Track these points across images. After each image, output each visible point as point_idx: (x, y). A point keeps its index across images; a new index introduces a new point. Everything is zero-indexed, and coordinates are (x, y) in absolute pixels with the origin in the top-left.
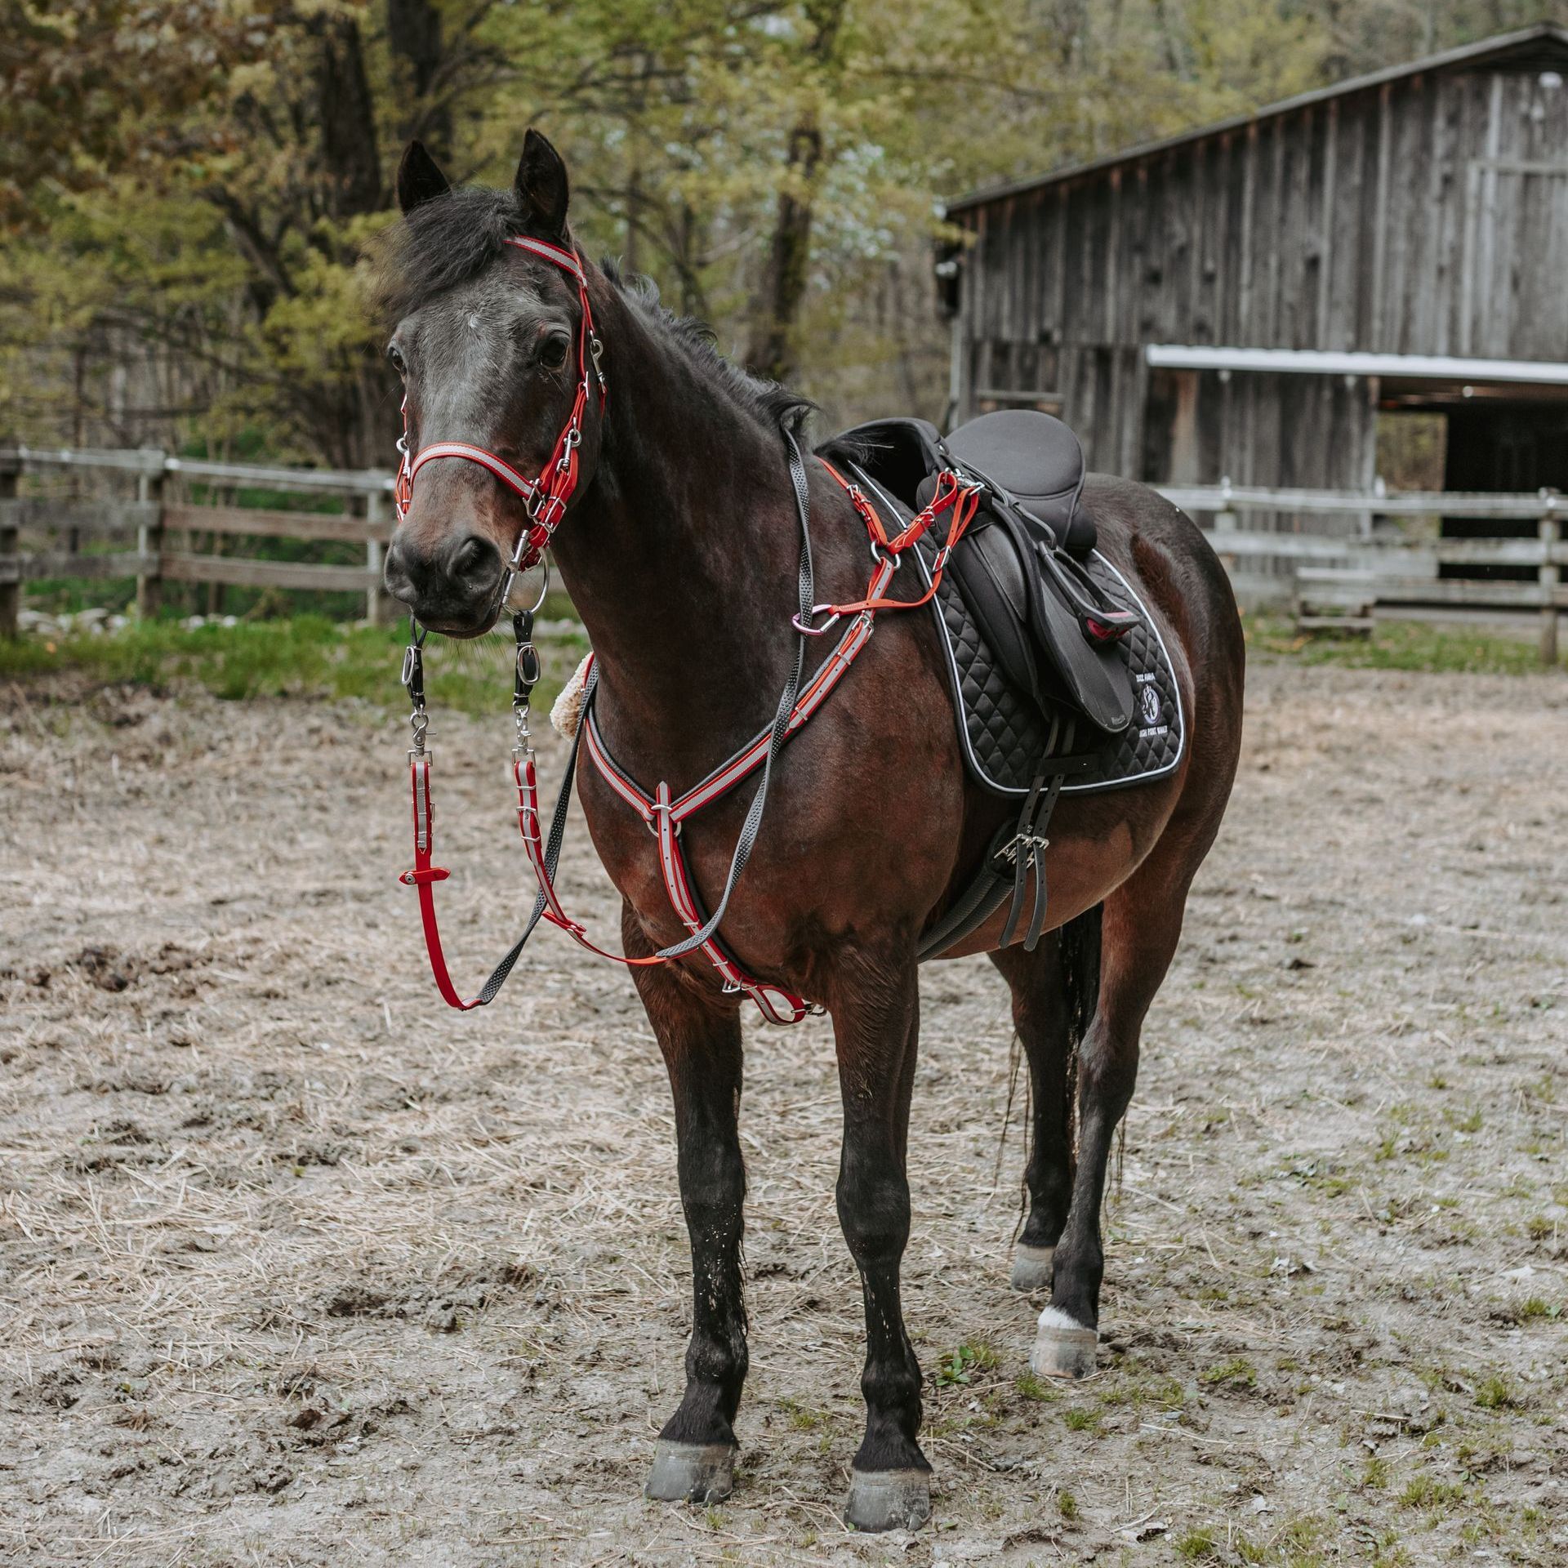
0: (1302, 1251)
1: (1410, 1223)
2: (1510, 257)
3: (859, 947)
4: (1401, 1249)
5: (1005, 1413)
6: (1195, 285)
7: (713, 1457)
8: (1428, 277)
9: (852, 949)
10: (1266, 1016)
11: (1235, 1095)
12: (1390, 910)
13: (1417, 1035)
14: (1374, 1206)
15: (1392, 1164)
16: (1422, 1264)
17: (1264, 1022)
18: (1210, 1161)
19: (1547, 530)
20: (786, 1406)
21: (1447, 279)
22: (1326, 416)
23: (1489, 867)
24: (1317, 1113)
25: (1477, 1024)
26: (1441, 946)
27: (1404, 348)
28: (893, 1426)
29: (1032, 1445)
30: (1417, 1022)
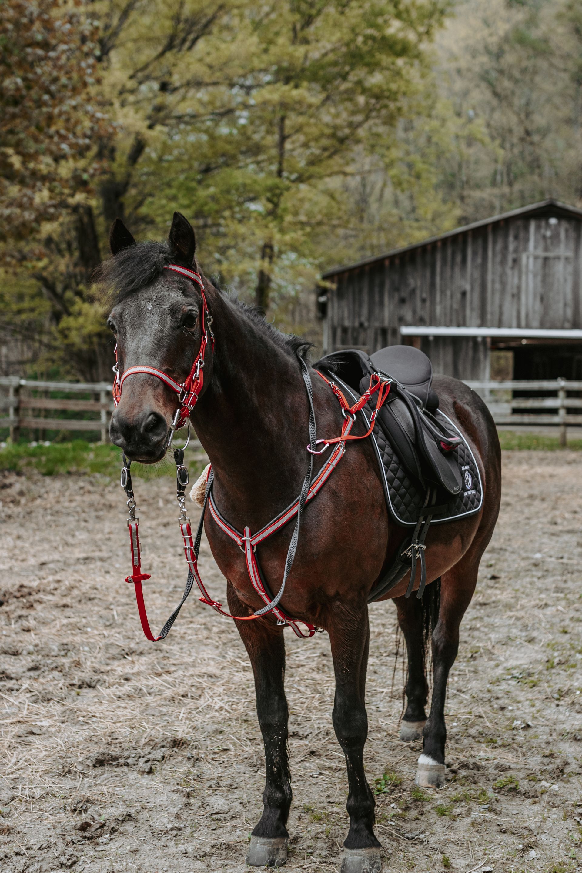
0: (524, 716)
1: (568, 699)
2: (540, 289)
3: (342, 602)
4: (567, 714)
5: (407, 809)
6: (419, 303)
7: (278, 844)
8: (508, 298)
9: (338, 603)
10: (486, 602)
11: (479, 640)
12: (526, 552)
13: (549, 608)
14: (551, 692)
15: (554, 671)
16: (578, 720)
17: (485, 604)
18: (475, 672)
19: (561, 394)
20: (308, 810)
21: (516, 299)
22: (470, 353)
23: (561, 531)
24: (516, 646)
25: (574, 603)
26: (551, 567)
27: (500, 325)
28: (362, 826)
29: (423, 826)
30: (550, 602)
